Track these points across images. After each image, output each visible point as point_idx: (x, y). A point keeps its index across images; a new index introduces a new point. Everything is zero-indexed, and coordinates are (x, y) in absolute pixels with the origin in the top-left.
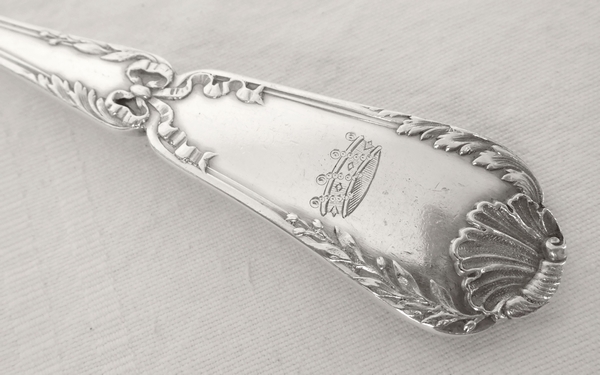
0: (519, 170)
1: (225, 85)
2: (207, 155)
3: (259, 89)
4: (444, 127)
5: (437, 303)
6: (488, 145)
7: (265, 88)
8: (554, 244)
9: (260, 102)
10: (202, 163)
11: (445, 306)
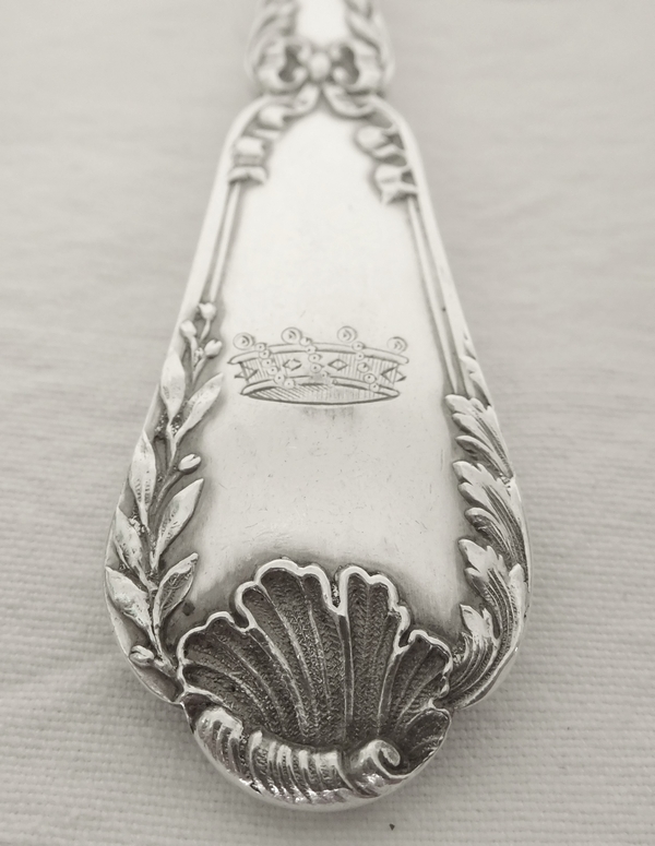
0: (497, 632)
1: (391, 149)
2: (257, 173)
3: (408, 188)
4: (502, 467)
5: (156, 578)
6: (514, 554)
7: (414, 196)
8: (381, 755)
9: (386, 198)
10: (240, 172)
11: (157, 597)
